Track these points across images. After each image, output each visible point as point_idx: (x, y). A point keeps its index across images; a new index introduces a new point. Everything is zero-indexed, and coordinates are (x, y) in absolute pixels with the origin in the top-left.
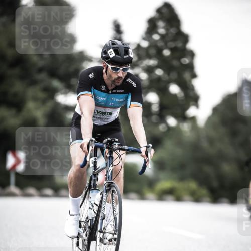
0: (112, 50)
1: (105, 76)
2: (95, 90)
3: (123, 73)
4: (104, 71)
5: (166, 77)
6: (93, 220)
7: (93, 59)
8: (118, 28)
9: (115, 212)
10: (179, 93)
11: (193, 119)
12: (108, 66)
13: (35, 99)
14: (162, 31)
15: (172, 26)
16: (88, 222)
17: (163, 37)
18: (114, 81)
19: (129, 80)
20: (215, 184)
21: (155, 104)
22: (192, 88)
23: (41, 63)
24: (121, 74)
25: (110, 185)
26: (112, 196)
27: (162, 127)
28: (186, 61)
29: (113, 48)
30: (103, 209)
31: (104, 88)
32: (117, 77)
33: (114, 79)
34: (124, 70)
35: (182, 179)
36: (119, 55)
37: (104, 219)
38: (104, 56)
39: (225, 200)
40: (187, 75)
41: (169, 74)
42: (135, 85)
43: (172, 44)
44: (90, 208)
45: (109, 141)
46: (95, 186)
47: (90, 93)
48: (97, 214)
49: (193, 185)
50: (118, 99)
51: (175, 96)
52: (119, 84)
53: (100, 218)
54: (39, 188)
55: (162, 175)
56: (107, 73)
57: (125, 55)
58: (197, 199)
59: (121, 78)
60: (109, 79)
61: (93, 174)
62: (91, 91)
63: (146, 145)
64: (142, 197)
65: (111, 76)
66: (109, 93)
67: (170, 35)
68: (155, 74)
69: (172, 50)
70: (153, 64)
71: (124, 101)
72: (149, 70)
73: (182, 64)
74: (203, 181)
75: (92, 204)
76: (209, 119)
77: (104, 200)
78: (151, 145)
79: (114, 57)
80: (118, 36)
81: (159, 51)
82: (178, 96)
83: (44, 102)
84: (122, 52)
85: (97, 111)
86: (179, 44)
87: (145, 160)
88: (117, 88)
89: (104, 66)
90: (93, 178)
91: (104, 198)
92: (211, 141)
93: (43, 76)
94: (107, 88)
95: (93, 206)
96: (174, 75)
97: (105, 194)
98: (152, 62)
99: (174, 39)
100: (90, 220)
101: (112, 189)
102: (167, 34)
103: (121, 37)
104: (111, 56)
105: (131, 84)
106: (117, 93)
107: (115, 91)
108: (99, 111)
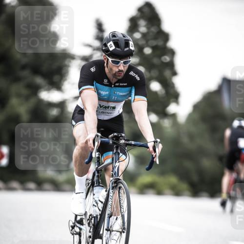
0: (111, 43)
1: (106, 69)
2: (97, 84)
3: (124, 66)
5: (148, 75)
6: (97, 217)
7: (76, 57)
8: (100, 27)
9: (122, 210)
11: (174, 116)
12: (108, 59)
13: (19, 95)
14: (143, 29)
15: (153, 25)
16: (92, 219)
17: (144, 35)
18: (115, 75)
19: (132, 73)
20: (195, 178)
22: (173, 86)
23: (24, 61)
24: (122, 67)
25: (117, 181)
26: (119, 193)
28: (167, 59)
29: (113, 40)
30: (109, 206)
31: (106, 81)
32: (117, 70)
33: (114, 72)
34: (125, 63)
36: (119, 48)
37: (111, 216)
38: (104, 49)
39: (205, 194)
40: (167, 73)
41: (150, 72)
42: (138, 79)
43: (154, 43)
44: (94, 205)
45: (115, 136)
46: (99, 182)
48: (102, 211)
49: (173, 179)
50: (121, 92)
51: (156, 93)
53: (107, 216)
56: (107, 67)
57: (126, 47)
58: (177, 193)
59: (122, 71)
60: (110, 72)
61: (96, 170)
62: (93, 85)
63: (154, 140)
65: (111, 69)
66: (112, 87)
67: (151, 34)
69: (154, 48)
70: (135, 62)
71: (127, 94)
73: (163, 63)
74: (184, 176)
75: (95, 201)
77: (110, 197)
78: (159, 140)
79: (114, 50)
80: (100, 35)
82: (159, 93)
84: (122, 44)
85: (100, 105)
86: (160, 43)
89: (105, 59)
90: (96, 174)
91: (110, 194)
93: (26, 73)
95: (97, 203)
96: (155, 73)
97: (111, 191)
98: (134, 60)
99: (155, 38)
100: (94, 217)
101: (118, 186)
102: (148, 33)
103: (102, 36)
104: (111, 49)
105: (134, 78)
106: (119, 86)
107: (117, 84)
108: (101, 105)
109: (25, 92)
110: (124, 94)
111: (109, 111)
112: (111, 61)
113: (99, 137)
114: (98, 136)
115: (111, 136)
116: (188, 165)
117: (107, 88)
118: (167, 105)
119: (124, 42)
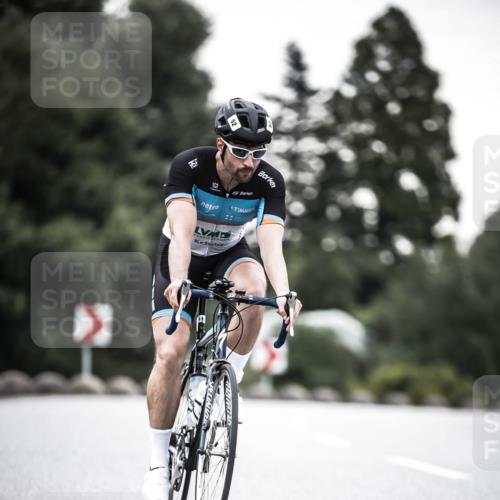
0: (235, 117)
1: (219, 165)
2: (199, 190)
3: (254, 161)
4: (218, 155)
5: (393, 158)
6: (193, 430)
8: (296, 60)
10: (419, 189)
11: (449, 241)
12: (226, 147)
14: (384, 65)
15: (404, 56)
17: (385, 77)
19: (263, 174)
21: (370, 210)
22: (447, 180)
23: (143, 130)
24: (250, 161)
25: (220, 366)
26: (225, 386)
27: (384, 257)
28: (431, 125)
29: (238, 113)
31: (215, 186)
32: (241, 166)
34: (256, 155)
35: (424, 361)
37: (208, 429)
38: (219, 127)
40: (435, 154)
41: (398, 152)
42: (273, 184)
43: (404, 92)
44: (189, 409)
45: (218, 285)
46: (200, 368)
47: (189, 196)
48: (200, 420)
49: (447, 373)
50: (240, 208)
51: (411, 194)
55: (384, 353)
56: (223, 160)
57: (259, 127)
58: (455, 402)
59: (250, 168)
62: (190, 193)
64: (344, 397)
65: (230, 165)
66: (225, 197)
67: (401, 73)
68: (372, 152)
69: (405, 103)
70: (367, 132)
71: (253, 212)
72: (359, 143)
73: (424, 131)
75: (191, 401)
76: (479, 241)
79: (238, 130)
80: (297, 75)
81: (379, 106)
82: (418, 194)
83: (148, 206)
84: (254, 121)
85: (202, 230)
86: (420, 93)
88: (241, 187)
89: (219, 145)
90: (196, 355)
93: (147, 156)
94: (221, 186)
95: (194, 407)
96: (408, 154)
97: (211, 383)
98: (365, 128)
100: (190, 431)
101: (223, 375)
102: (394, 71)
103: (302, 78)
104: (234, 129)
105: (266, 183)
106: (239, 197)
107: (236, 193)
108: (205, 230)
109: (144, 194)
110: (246, 211)
111: (218, 241)
112: (231, 150)
113: (188, 287)
114: (186, 284)
115: (213, 284)
117: (217, 198)
118: (436, 219)
119: (257, 117)
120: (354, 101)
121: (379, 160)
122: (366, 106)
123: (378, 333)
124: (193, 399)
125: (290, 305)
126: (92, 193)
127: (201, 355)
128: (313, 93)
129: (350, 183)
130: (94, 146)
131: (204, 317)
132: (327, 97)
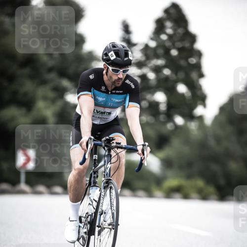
0: (112, 52)
2: (95, 90)
3: (123, 75)
4: (104, 72)
5: (174, 77)
6: (92, 215)
8: (126, 29)
9: (112, 208)
10: (187, 93)
11: (201, 118)
12: (108, 68)
13: (45, 98)
14: (169, 31)
15: (179, 26)
17: (170, 37)
18: (114, 82)
19: (127, 81)
20: (222, 182)
21: (162, 103)
22: (200, 88)
24: (121, 75)
25: (108, 181)
26: (110, 192)
27: (169, 126)
28: (193, 61)
29: (114, 50)
30: (101, 204)
31: (103, 88)
32: (117, 78)
33: (114, 80)
34: (124, 72)
36: (119, 57)
37: (102, 214)
40: (194, 75)
41: (176, 74)
42: (133, 87)
43: (179, 45)
44: (89, 204)
45: (107, 140)
46: (95, 183)
47: (90, 93)
48: (96, 209)
49: (200, 183)
51: (183, 95)
52: (119, 85)
54: (49, 186)
55: (170, 173)
56: (107, 75)
57: (125, 57)
58: (204, 197)
59: (121, 79)
60: (109, 80)
61: (93, 171)
62: (90, 91)
63: (143, 143)
64: (150, 195)
65: (111, 77)
66: (108, 94)
67: (178, 35)
68: (163, 74)
69: (180, 50)
70: (161, 64)
71: (123, 101)
72: (157, 70)
73: (189, 64)
74: (210, 179)
75: (91, 200)
76: (216, 118)
77: (102, 196)
78: (147, 144)
79: (114, 59)
80: (127, 37)
81: (167, 51)
82: (186, 95)
83: (53, 101)
84: (122, 54)
85: (97, 111)
86: (187, 45)
87: (141, 158)
88: (116, 88)
89: (105, 67)
90: (93, 175)
91: (102, 194)
92: (218, 140)
93: (53, 76)
94: (106, 88)
95: (92, 202)
96: (181, 75)
97: (103, 190)
98: (160, 62)
99: (182, 39)
100: (90, 215)
101: (110, 186)
102: (174, 34)
103: (129, 37)
104: (112, 58)
105: (129, 85)
106: (116, 93)
107: (114, 92)
109: (51, 94)
110: (120, 101)
111: (105, 116)
112: (111, 70)
114: (91, 139)
115: (104, 139)
116: (215, 167)
117: (104, 95)
118: (194, 107)
119: (124, 52)
120: (155, 49)
121: (167, 78)
122: (161, 51)
123: (167, 163)
124: (92, 198)
125: (145, 150)
126: (25, 94)
127: (96, 176)
128: (135, 45)
129: (153, 90)
130: (27, 71)
131: (97, 156)
132: (141, 47)
